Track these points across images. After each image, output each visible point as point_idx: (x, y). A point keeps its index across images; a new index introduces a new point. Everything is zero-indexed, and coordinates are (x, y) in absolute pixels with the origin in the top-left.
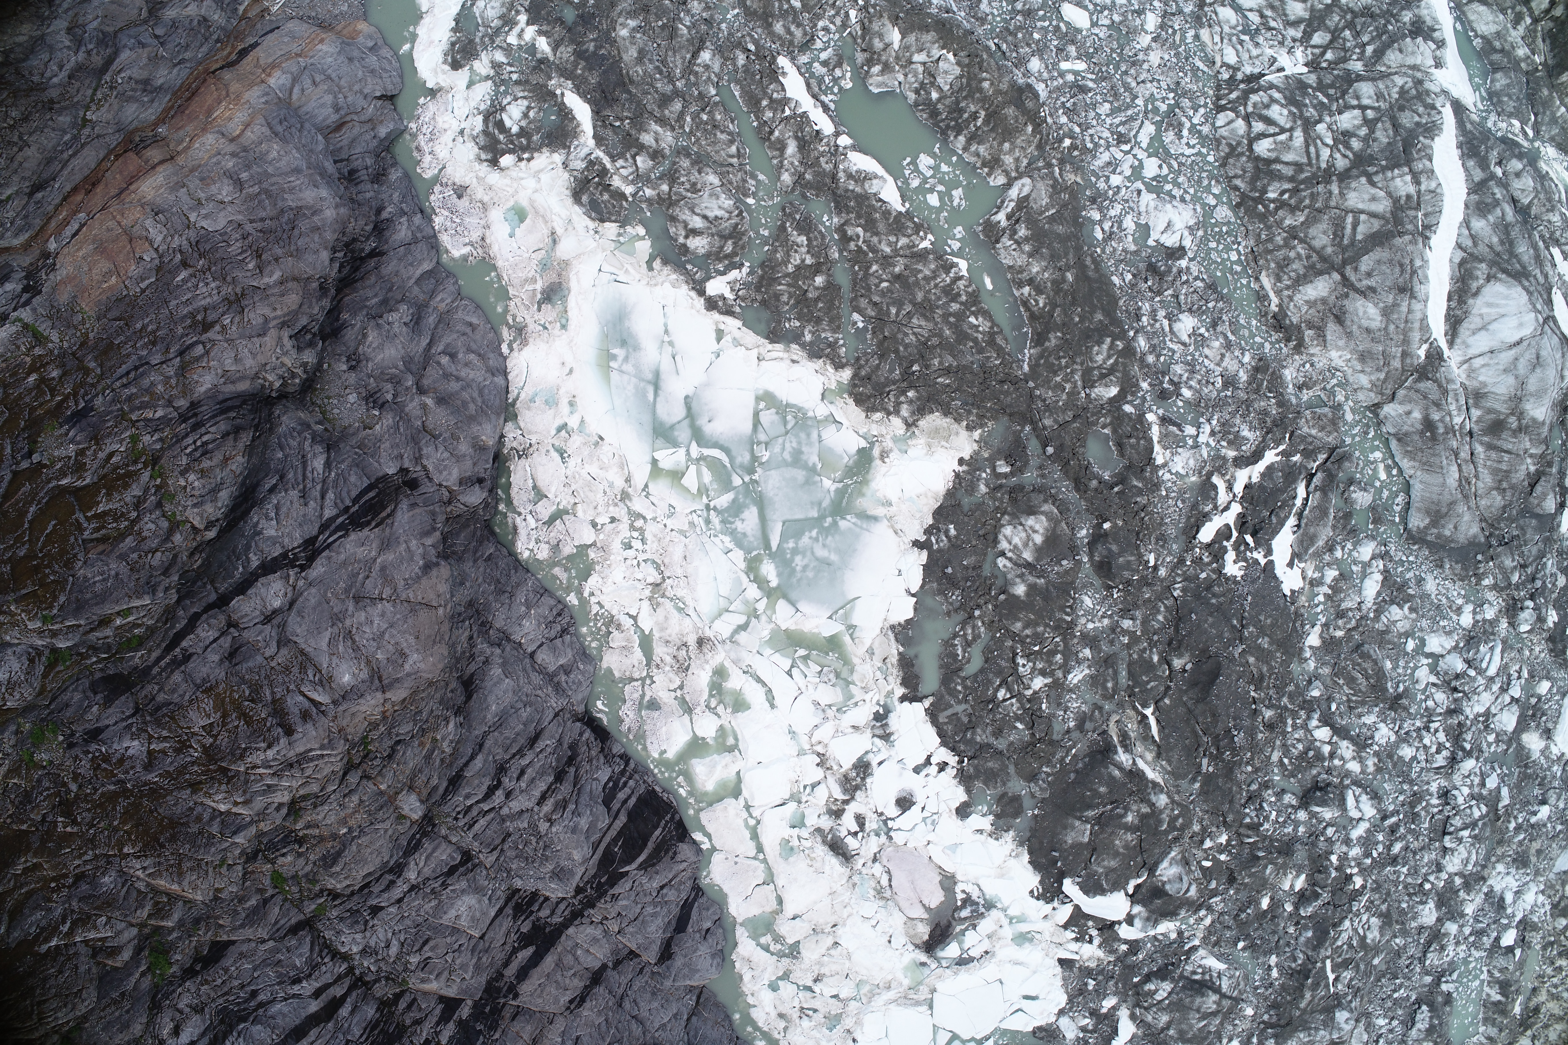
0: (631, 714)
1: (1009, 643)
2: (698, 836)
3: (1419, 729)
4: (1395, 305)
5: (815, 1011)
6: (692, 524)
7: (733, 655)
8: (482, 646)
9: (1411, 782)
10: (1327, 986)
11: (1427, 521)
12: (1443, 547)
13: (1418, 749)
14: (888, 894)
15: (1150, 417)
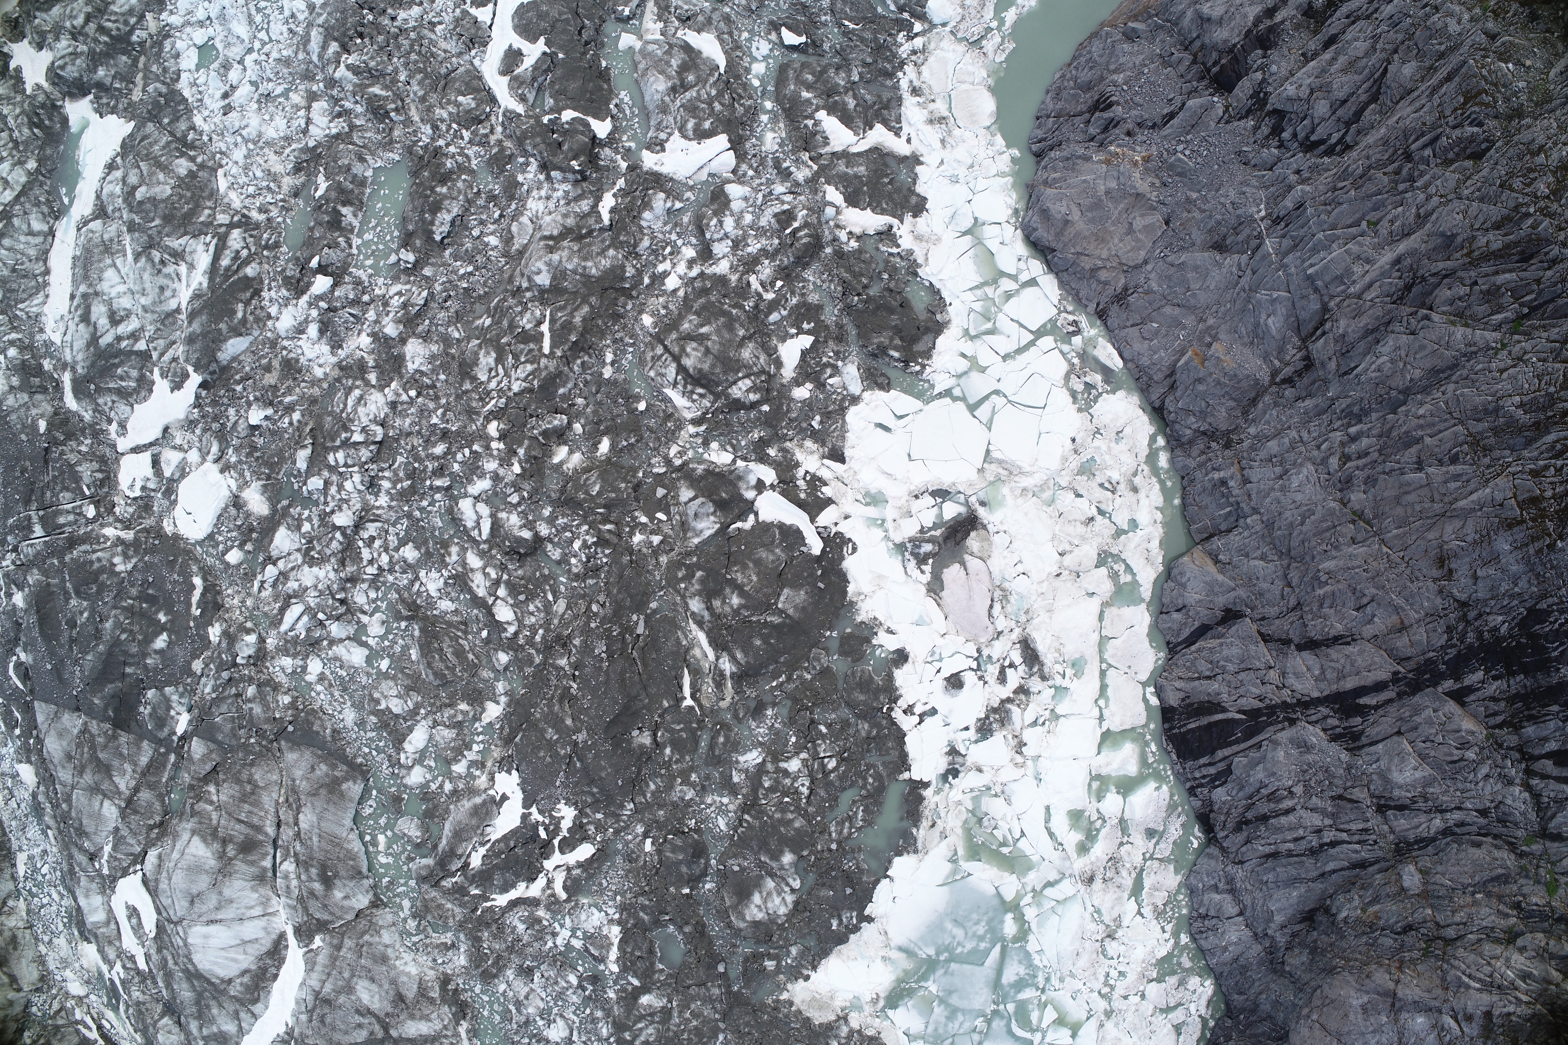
0: (1172, 830)
1: (811, 809)
2: (1154, 701)
3: (391, 571)
4: (338, 992)
5: (1101, 485)
6: (1062, 980)
7: (1067, 864)
8: (1281, 940)
9: (409, 516)
10: (553, 321)
11: (344, 786)
12: (330, 754)
13: (397, 549)
14: (998, 594)
15: (615, 968)
